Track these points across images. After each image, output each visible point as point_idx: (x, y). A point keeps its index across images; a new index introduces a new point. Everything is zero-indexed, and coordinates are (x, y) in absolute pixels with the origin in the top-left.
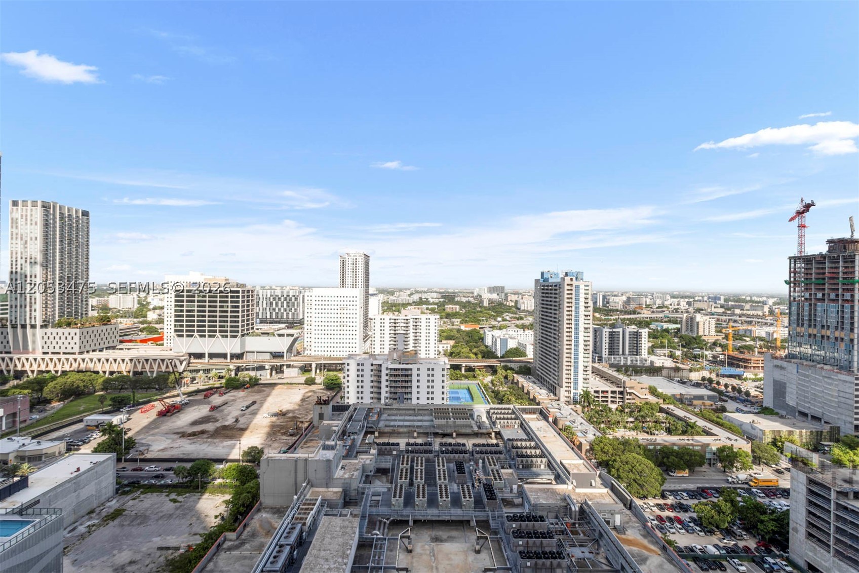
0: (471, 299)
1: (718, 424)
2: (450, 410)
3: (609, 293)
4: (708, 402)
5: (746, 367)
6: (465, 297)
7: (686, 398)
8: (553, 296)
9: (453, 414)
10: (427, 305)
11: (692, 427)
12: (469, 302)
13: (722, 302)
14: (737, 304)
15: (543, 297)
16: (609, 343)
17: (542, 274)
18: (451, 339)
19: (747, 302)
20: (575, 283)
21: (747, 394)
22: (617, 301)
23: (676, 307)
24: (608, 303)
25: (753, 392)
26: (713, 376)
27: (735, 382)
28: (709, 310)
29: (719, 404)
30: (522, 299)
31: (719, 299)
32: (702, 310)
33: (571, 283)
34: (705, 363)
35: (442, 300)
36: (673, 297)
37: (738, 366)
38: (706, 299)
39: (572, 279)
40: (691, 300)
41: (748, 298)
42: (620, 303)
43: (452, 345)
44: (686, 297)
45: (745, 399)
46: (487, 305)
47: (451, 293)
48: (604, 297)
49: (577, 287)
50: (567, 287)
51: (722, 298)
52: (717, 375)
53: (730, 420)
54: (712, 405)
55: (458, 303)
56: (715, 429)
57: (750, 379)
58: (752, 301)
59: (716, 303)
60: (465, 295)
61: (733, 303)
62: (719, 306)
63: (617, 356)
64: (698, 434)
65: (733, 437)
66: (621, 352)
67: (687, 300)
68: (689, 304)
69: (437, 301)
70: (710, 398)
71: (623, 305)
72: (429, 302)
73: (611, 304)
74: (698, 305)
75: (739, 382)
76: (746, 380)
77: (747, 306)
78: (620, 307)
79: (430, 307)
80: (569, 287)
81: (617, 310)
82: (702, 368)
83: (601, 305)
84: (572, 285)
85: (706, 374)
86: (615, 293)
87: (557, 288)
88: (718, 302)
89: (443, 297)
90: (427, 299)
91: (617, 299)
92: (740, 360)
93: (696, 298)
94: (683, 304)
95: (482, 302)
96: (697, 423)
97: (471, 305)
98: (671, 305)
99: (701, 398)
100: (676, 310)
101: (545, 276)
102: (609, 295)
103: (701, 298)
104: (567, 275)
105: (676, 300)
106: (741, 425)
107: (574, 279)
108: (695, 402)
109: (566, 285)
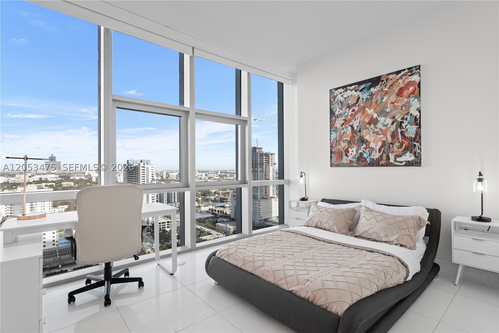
0: (83, 178)
1: (214, 229)
2: (57, 250)
3: (170, 171)
4: (211, 220)
5: (226, 202)
6: (78, 176)
7: (202, 220)
8: (134, 173)
9: (59, 253)
10: (46, 183)
11: (203, 232)
12: (81, 180)
13: (219, 173)
14: (225, 174)
15: (128, 174)
16: (167, 197)
17: (128, 161)
18: (66, 204)
19: (228, 173)
20: (146, 166)
21: (226, 214)
22: (173, 175)
23: (201, 177)
24: (169, 176)
25: (228, 213)
26: (214, 208)
27: (222, 209)
28: (214, 178)
29: (215, 220)
30: (119, 176)
31: (218, 172)
32: (211, 178)
33: (144, 166)
34: (211, 202)
35: (59, 179)
36: (199, 172)
37: (224, 202)
38: (213, 172)
39: (144, 164)
40: (207, 173)
41: (229, 172)
42: (175, 176)
43: (66, 208)
44: (205, 172)
45: (226, 216)
46: (95, 181)
47: (67, 174)
48: (167, 173)
49: (148, 168)
50: (141, 168)
51: (219, 172)
52: (215, 207)
53: (219, 226)
54: (212, 221)
55: (72, 180)
56: (212, 232)
57: (227, 207)
58: (231, 173)
59: (217, 174)
60: (78, 175)
61: (223, 174)
62: (218, 175)
63: (171, 204)
64: (205, 235)
65: (219, 234)
66: (173, 201)
67: (205, 173)
68: (206, 175)
69: (55, 180)
70: (212, 217)
71: (176, 177)
72: (48, 180)
73: (170, 177)
74: (210, 175)
75: (223, 209)
76: (226, 207)
77: (228, 175)
78: (175, 178)
79: (48, 184)
80: (143, 168)
81: (173, 180)
82: (209, 205)
83: (165, 177)
84: (144, 167)
85: (211, 207)
86: (173, 171)
87: (136, 169)
88: (218, 174)
89: (60, 177)
90: (47, 179)
91: (173, 174)
92: (224, 199)
93: (209, 172)
94: (204, 175)
95: (91, 179)
96: (205, 230)
97: (83, 181)
98: (198, 176)
99: (208, 218)
100: (200, 179)
101: (129, 162)
102: (170, 172)
103: (211, 172)
104: (141, 161)
105: (200, 174)
106: (223, 227)
107: (146, 164)
108: (206, 221)
109: (141, 167)
